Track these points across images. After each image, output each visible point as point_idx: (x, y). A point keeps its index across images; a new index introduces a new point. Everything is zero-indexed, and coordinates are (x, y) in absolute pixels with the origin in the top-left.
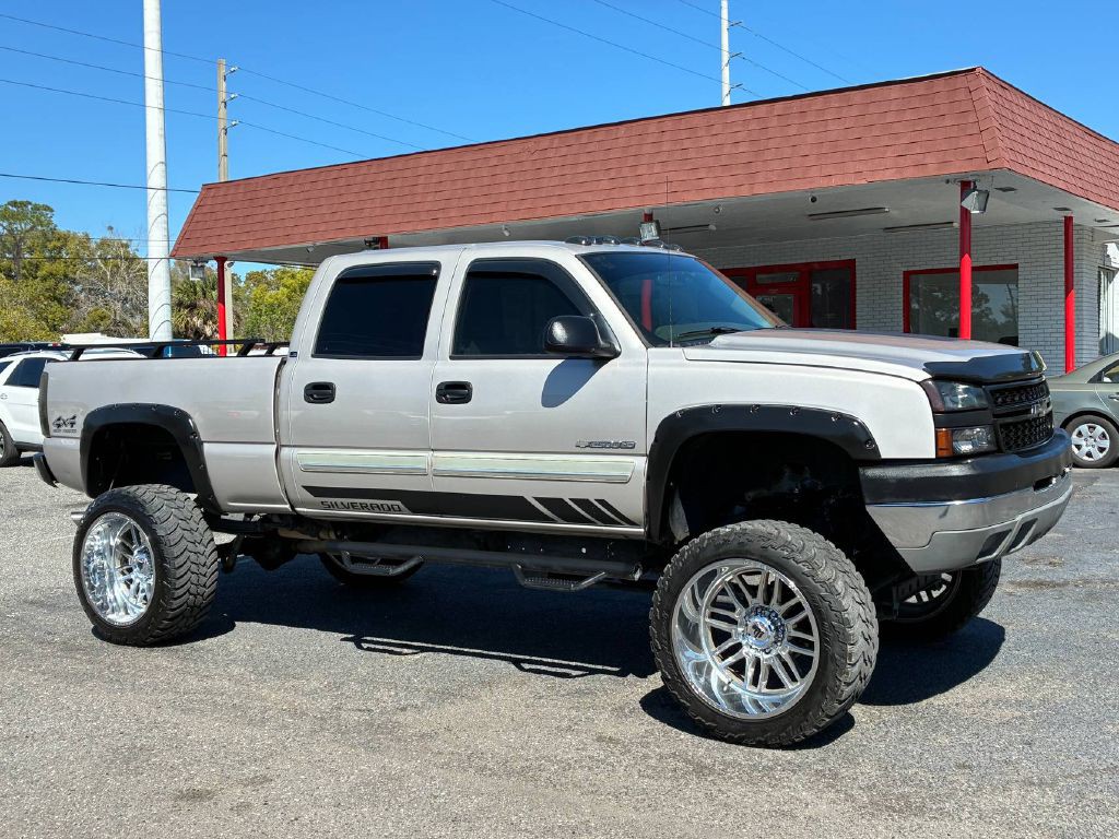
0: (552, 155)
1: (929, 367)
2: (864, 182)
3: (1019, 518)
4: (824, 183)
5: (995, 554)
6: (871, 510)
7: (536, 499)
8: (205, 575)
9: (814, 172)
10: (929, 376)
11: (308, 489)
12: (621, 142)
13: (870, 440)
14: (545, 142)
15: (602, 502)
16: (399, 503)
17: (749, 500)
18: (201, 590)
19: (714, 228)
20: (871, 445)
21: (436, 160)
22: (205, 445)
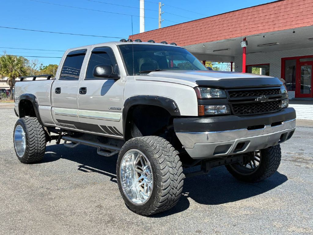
0: (217, 22)
1: (197, 82)
2: (310, 25)
3: (236, 140)
4: (296, 26)
5: (226, 153)
6: (178, 134)
7: (100, 126)
8: (40, 144)
9: (294, 23)
10: (198, 86)
11: (57, 120)
12: (237, 17)
13: (177, 109)
14: (215, 18)
15: (114, 127)
16: (73, 125)
17: (168, 129)
18: (39, 148)
19: (279, 44)
20: (177, 111)
21: (186, 25)
22: (39, 106)
